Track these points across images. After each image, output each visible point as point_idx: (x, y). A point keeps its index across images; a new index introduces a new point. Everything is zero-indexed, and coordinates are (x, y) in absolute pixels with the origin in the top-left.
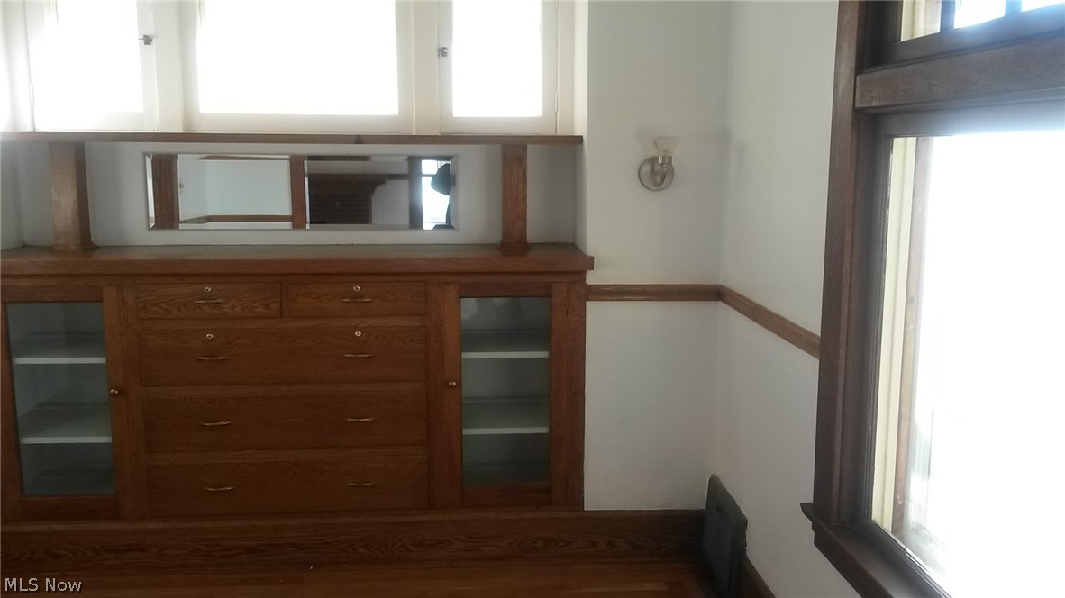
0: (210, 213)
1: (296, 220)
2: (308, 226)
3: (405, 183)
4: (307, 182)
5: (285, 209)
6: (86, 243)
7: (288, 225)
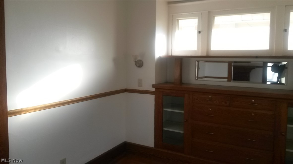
0: (206, 75)
1: (229, 79)
2: (232, 81)
3: (262, 69)
4: (233, 68)
5: (226, 75)
6: (181, 83)
7: (226, 80)
